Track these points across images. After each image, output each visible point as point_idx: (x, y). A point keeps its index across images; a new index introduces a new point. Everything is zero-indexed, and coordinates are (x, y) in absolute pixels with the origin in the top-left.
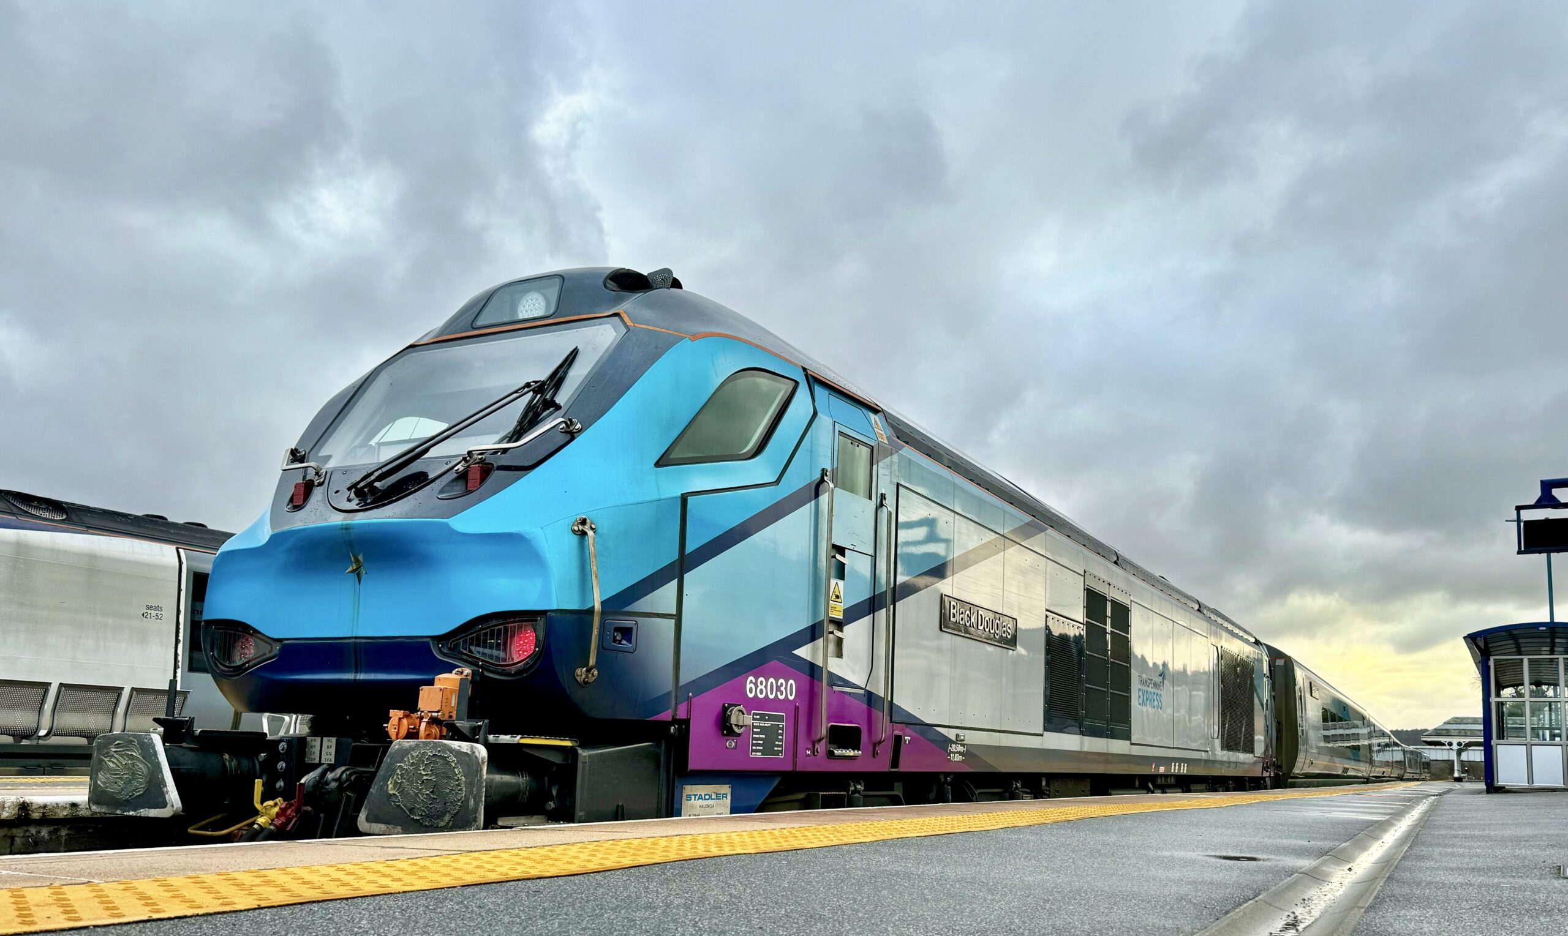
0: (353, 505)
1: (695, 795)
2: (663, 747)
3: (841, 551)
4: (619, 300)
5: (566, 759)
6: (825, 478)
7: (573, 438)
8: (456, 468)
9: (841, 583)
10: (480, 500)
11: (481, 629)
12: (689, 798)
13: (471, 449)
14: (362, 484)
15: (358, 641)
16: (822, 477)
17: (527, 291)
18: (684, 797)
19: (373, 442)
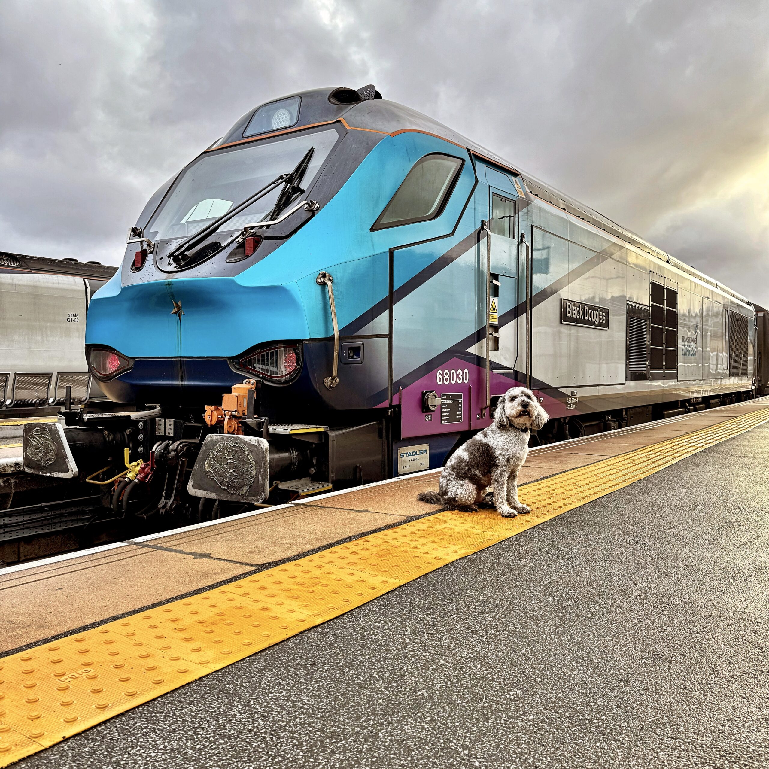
0: (171, 268)
1: (406, 454)
2: (384, 424)
3: (495, 277)
4: (339, 110)
5: (320, 439)
6: (485, 227)
7: (313, 215)
8: (237, 240)
9: (496, 299)
10: (254, 262)
11: (260, 352)
12: (402, 456)
13: (246, 226)
14: (177, 253)
15: (182, 359)
16: (482, 227)
17: (278, 108)
18: (399, 456)
19: (183, 221)
